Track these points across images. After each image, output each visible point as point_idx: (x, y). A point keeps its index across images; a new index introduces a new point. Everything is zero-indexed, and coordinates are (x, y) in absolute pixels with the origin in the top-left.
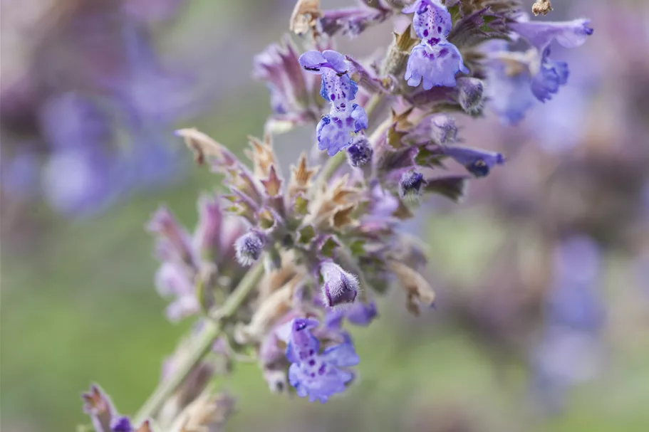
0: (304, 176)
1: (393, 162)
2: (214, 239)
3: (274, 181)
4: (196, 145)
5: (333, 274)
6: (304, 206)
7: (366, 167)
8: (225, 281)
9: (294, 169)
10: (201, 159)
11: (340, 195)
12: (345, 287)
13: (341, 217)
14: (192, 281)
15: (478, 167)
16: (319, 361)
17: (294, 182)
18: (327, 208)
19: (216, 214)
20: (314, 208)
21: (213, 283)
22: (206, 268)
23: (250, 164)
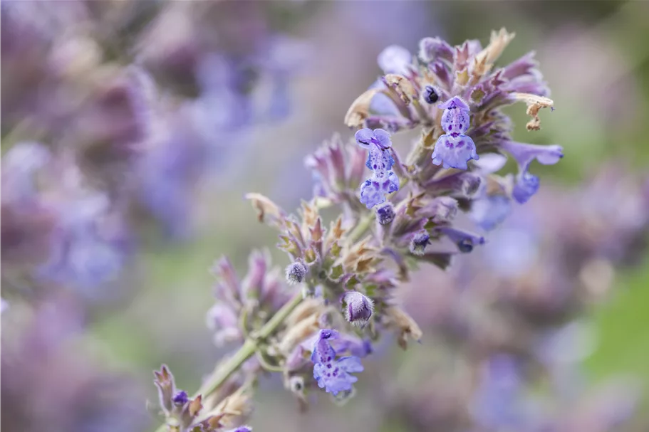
0: (339, 233)
1: (406, 229)
2: (259, 284)
3: (318, 232)
4: (260, 206)
5: (356, 298)
6: (338, 251)
7: (386, 226)
8: (263, 314)
9: (333, 226)
10: (261, 217)
11: (362, 251)
12: (365, 306)
13: (362, 265)
14: (238, 314)
15: (466, 244)
16: (334, 364)
17: (332, 235)
18: (352, 258)
19: (262, 266)
20: (345, 254)
21: (254, 316)
22: (250, 303)
23: (300, 219)
